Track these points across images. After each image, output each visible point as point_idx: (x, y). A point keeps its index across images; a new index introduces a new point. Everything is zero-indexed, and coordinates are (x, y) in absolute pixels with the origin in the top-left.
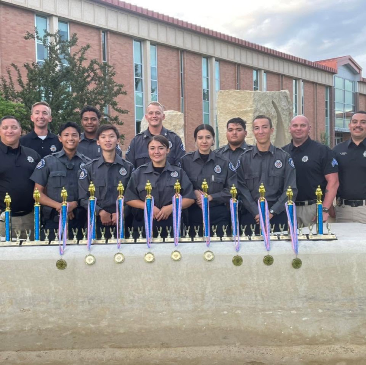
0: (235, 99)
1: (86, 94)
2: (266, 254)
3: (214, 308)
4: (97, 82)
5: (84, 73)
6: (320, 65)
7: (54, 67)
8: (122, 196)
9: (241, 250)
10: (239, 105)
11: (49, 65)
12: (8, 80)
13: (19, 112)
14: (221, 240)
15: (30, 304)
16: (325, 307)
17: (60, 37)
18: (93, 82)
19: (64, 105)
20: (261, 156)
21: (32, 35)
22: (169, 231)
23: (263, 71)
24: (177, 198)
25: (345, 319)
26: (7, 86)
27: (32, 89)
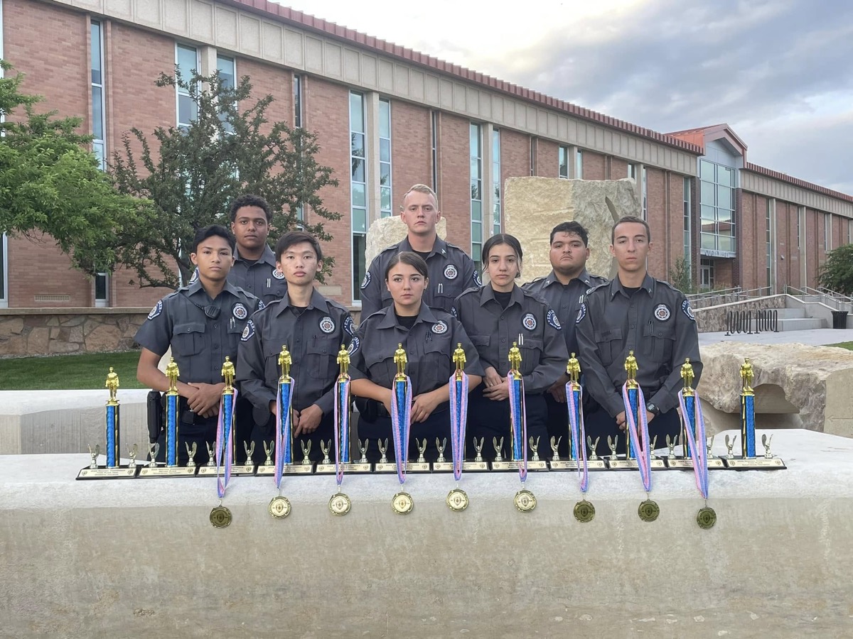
0: (539, 194)
1: (265, 184)
2: (644, 498)
3: (535, 609)
4: (285, 164)
5: (261, 146)
6: (675, 140)
7: (209, 134)
8: (346, 375)
9: (591, 488)
10: (546, 204)
11: (199, 132)
12: (125, 159)
13: (145, 214)
14: (549, 466)
15: (154, 600)
16: (764, 610)
17: (221, 82)
18: (278, 163)
19: (226, 204)
20: (627, 296)
21: (170, 78)
22: (441, 449)
23: (576, 149)
24: (459, 379)
25: (805, 633)
26: (124, 169)
27: (168, 174)
